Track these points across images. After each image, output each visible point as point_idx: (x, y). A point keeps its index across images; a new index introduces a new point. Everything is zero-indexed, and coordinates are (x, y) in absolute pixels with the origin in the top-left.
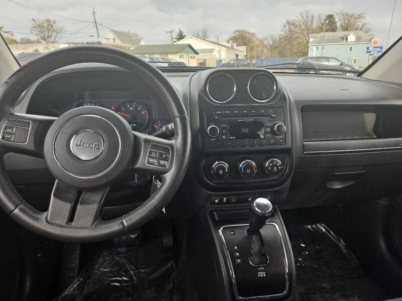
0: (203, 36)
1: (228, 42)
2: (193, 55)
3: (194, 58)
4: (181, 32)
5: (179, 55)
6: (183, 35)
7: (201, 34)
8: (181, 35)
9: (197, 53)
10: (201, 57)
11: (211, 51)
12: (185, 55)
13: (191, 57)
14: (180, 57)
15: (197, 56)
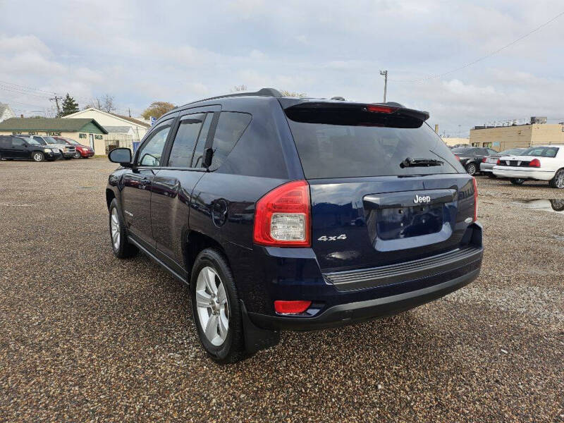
0: (108, 108)
1: (147, 117)
2: (100, 134)
3: (101, 138)
4: (70, 99)
5: (78, 134)
6: (74, 103)
7: (103, 103)
8: (71, 104)
9: (105, 133)
10: (111, 138)
11: (125, 130)
12: (88, 134)
13: (97, 138)
14: (81, 136)
15: (104, 136)
